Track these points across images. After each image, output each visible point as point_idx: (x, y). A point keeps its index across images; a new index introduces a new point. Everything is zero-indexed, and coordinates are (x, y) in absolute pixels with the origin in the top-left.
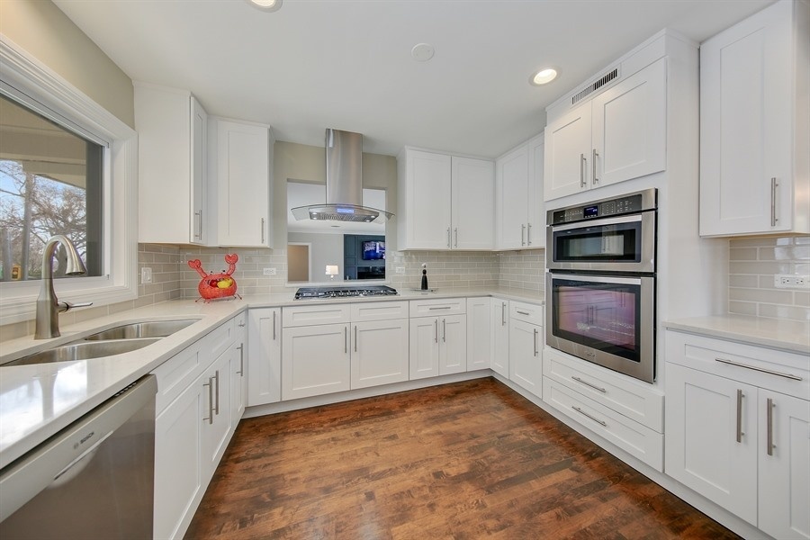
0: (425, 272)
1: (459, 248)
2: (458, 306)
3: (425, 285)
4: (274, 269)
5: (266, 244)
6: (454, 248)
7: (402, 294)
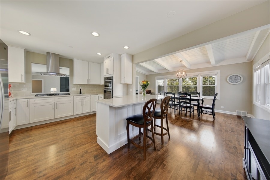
0: (81, 89)
1: (90, 84)
2: (89, 97)
3: (81, 92)
4: (26, 89)
5: (23, 82)
6: (89, 84)
7: (71, 95)
